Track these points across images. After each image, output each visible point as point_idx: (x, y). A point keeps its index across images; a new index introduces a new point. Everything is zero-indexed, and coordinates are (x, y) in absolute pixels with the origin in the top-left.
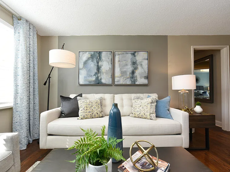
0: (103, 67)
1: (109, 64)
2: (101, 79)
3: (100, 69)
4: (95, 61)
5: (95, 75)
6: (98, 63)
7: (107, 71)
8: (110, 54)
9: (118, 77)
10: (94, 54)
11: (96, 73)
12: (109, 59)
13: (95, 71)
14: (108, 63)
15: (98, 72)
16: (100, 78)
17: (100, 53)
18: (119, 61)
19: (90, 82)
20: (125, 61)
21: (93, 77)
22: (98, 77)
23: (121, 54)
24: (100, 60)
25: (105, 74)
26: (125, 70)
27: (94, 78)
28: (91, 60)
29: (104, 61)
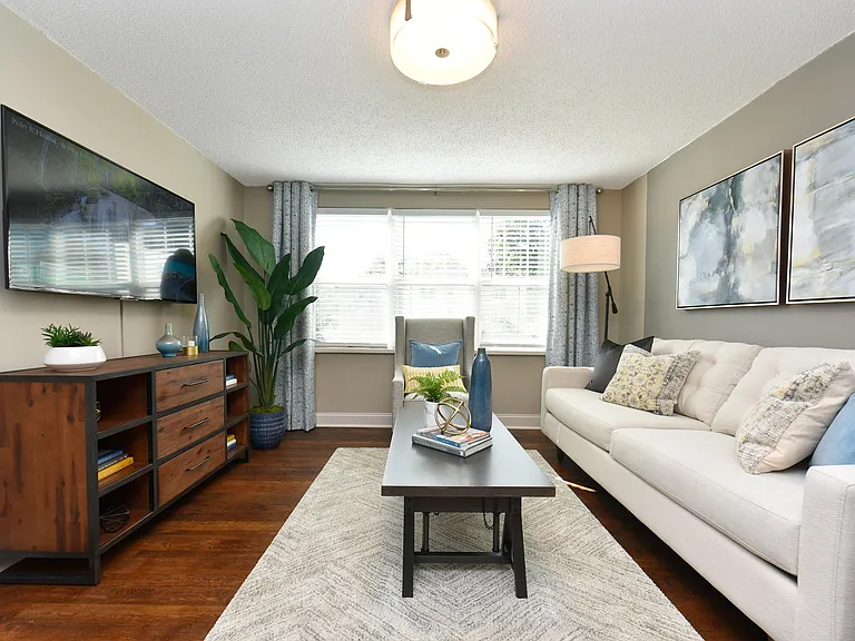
0: (743, 236)
1: (766, 217)
2: (736, 285)
3: (734, 244)
4: (721, 218)
5: (718, 271)
6: (728, 221)
7: (756, 245)
8: (773, 168)
9: (802, 266)
10: (719, 190)
11: (722, 263)
12: (767, 192)
13: (720, 254)
14: (765, 211)
15: (729, 257)
16: (732, 281)
17: (735, 181)
18: (813, 186)
19: (704, 297)
20: (842, 173)
21: (712, 278)
22: (727, 278)
23: (824, 147)
24: (736, 207)
25: (749, 263)
26: (842, 221)
27: (713, 285)
28: (708, 220)
29: (748, 210)
